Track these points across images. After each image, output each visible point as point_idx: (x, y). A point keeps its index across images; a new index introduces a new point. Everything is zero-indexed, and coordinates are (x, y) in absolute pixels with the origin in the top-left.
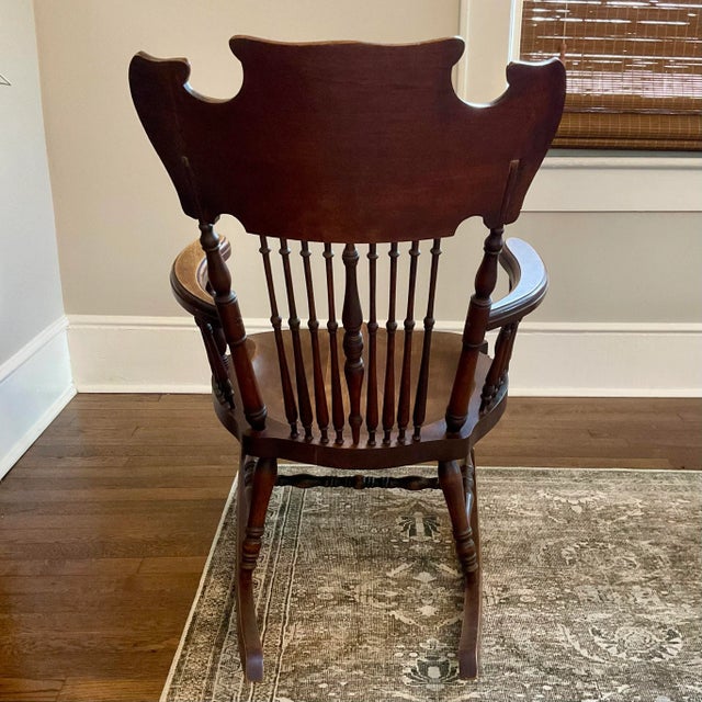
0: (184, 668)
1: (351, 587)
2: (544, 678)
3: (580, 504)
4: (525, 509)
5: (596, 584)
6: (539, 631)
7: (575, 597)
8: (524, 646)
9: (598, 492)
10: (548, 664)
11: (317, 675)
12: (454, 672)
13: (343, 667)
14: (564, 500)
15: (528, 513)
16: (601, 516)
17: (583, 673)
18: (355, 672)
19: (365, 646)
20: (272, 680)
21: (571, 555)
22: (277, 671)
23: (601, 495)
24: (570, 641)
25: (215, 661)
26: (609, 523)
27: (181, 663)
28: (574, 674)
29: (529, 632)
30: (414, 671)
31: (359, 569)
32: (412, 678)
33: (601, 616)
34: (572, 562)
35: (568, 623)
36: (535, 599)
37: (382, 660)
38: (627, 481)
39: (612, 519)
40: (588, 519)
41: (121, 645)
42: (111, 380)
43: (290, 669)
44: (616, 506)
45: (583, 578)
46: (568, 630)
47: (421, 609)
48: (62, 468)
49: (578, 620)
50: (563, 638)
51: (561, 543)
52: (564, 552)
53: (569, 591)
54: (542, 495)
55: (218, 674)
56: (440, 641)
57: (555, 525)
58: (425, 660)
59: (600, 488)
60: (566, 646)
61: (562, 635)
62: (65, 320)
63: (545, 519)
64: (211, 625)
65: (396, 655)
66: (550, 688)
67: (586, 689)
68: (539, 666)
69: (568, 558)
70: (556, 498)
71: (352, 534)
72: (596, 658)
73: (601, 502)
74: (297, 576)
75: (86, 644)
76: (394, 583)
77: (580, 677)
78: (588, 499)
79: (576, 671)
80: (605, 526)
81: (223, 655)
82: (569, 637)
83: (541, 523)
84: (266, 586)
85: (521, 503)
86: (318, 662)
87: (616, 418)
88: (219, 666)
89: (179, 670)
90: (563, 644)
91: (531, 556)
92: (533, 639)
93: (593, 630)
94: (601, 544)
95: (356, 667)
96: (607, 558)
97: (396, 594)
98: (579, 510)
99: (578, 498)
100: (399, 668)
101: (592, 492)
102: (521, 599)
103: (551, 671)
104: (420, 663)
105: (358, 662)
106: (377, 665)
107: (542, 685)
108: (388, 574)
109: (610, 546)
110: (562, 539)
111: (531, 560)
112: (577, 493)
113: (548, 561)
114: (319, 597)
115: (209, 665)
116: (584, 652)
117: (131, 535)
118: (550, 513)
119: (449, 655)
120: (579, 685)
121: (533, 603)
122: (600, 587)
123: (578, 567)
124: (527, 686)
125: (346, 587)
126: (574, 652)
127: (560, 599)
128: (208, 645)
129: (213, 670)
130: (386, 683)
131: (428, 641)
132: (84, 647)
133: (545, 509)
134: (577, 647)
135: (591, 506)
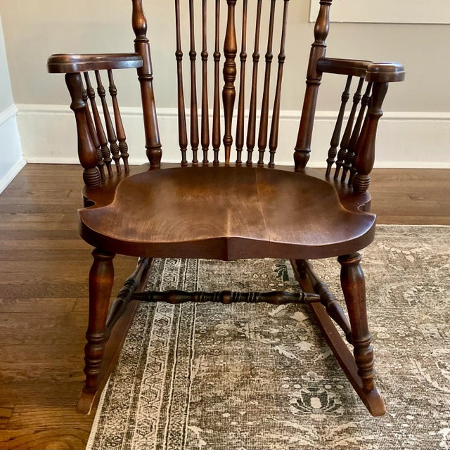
0: (111, 398)
1: (242, 325)
2: (406, 408)
3: (412, 254)
4: (370, 259)
5: (435, 322)
6: (396, 365)
7: (421, 334)
8: (386, 379)
9: (424, 244)
10: (408, 395)
11: (221, 404)
12: (332, 402)
13: (241, 397)
14: (399, 251)
15: (373, 262)
16: (429, 264)
17: (437, 404)
18: (251, 402)
19: (257, 378)
20: (184, 410)
21: (412, 297)
22: (188, 401)
23: (426, 246)
24: (422, 373)
25: (136, 391)
26: (437, 270)
27: (109, 393)
28: (430, 405)
29: (388, 365)
30: (299, 401)
31: (247, 309)
32: (298, 408)
33: (443, 351)
34: (413, 303)
35: (418, 358)
36: (389, 336)
37: (272, 391)
38: (445, 235)
39: (439, 267)
40: (420, 267)
41: (59, 375)
42: (52, 154)
43: (198, 399)
44: (440, 256)
45: (425, 317)
46: (419, 364)
47: (299, 345)
48: (15, 222)
49: (425, 355)
50: (416, 371)
51: (402, 287)
52: (406, 295)
53: (414, 329)
54: (381, 247)
55: (139, 404)
56: (318, 374)
57: (395, 272)
58: (307, 392)
59: (425, 240)
60: (420, 378)
61: (415, 367)
62: (14, 108)
63: (387, 267)
64: (132, 357)
65: (283, 386)
66: (412, 418)
67: (442, 418)
68: (401, 397)
69: (409, 300)
70: (393, 249)
71: (239, 279)
72: (445, 389)
73: (428, 253)
74: (198, 315)
75: (31, 374)
76: (276, 322)
77: (435, 407)
78: (417, 250)
79: (431, 402)
80: (434, 273)
81: (142, 386)
82: (421, 370)
83: (384, 270)
84: (174, 323)
85: (366, 253)
86: (220, 393)
87: (428, 185)
88: (140, 395)
89: (107, 400)
90: (417, 377)
91: (380, 298)
92: (392, 372)
93: (439, 363)
94: (434, 288)
95: (252, 398)
96: (439, 299)
97: (278, 331)
98: (412, 259)
99: (410, 249)
100: (287, 399)
101: (420, 245)
102: (378, 336)
103: (411, 401)
104: (304, 395)
105: (253, 393)
106: (268, 396)
107: (406, 415)
108: (270, 314)
109: (441, 290)
110: (402, 284)
111: (380, 301)
112: (408, 245)
113: (394, 302)
114: (217, 333)
115: (132, 395)
116: (435, 384)
117: (67, 279)
118: (390, 262)
119: (326, 386)
120: (436, 414)
121: (388, 339)
122: (438, 325)
123: (418, 308)
124: (394, 415)
125: (238, 324)
126: (426, 383)
127: (408, 336)
128: (131, 376)
129: (135, 399)
130: (277, 412)
131: (308, 374)
132: (29, 377)
133: (386, 258)
134: (429, 380)
135: (421, 256)
